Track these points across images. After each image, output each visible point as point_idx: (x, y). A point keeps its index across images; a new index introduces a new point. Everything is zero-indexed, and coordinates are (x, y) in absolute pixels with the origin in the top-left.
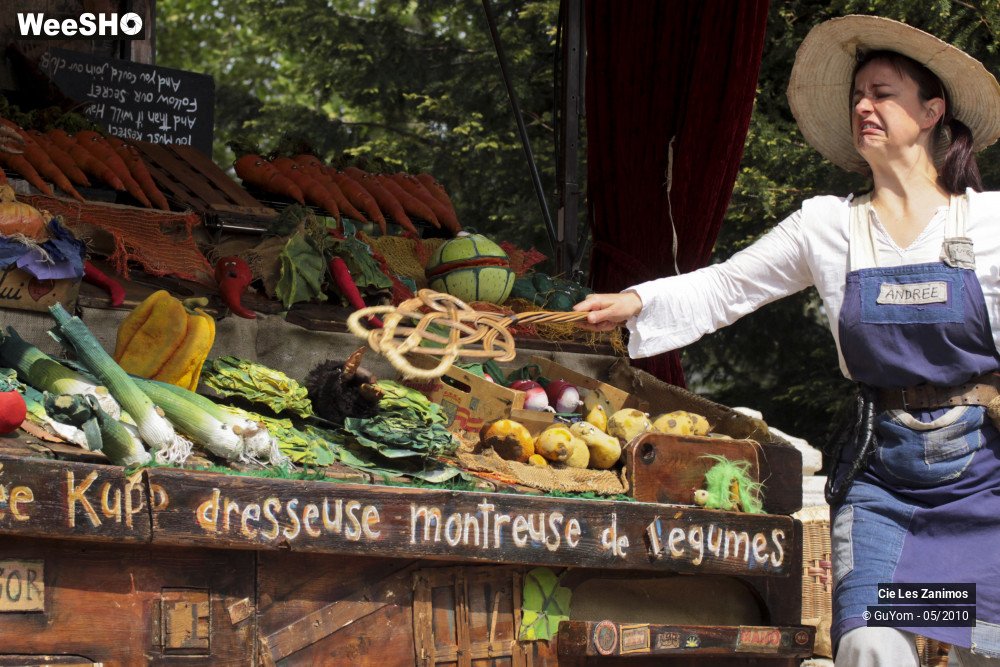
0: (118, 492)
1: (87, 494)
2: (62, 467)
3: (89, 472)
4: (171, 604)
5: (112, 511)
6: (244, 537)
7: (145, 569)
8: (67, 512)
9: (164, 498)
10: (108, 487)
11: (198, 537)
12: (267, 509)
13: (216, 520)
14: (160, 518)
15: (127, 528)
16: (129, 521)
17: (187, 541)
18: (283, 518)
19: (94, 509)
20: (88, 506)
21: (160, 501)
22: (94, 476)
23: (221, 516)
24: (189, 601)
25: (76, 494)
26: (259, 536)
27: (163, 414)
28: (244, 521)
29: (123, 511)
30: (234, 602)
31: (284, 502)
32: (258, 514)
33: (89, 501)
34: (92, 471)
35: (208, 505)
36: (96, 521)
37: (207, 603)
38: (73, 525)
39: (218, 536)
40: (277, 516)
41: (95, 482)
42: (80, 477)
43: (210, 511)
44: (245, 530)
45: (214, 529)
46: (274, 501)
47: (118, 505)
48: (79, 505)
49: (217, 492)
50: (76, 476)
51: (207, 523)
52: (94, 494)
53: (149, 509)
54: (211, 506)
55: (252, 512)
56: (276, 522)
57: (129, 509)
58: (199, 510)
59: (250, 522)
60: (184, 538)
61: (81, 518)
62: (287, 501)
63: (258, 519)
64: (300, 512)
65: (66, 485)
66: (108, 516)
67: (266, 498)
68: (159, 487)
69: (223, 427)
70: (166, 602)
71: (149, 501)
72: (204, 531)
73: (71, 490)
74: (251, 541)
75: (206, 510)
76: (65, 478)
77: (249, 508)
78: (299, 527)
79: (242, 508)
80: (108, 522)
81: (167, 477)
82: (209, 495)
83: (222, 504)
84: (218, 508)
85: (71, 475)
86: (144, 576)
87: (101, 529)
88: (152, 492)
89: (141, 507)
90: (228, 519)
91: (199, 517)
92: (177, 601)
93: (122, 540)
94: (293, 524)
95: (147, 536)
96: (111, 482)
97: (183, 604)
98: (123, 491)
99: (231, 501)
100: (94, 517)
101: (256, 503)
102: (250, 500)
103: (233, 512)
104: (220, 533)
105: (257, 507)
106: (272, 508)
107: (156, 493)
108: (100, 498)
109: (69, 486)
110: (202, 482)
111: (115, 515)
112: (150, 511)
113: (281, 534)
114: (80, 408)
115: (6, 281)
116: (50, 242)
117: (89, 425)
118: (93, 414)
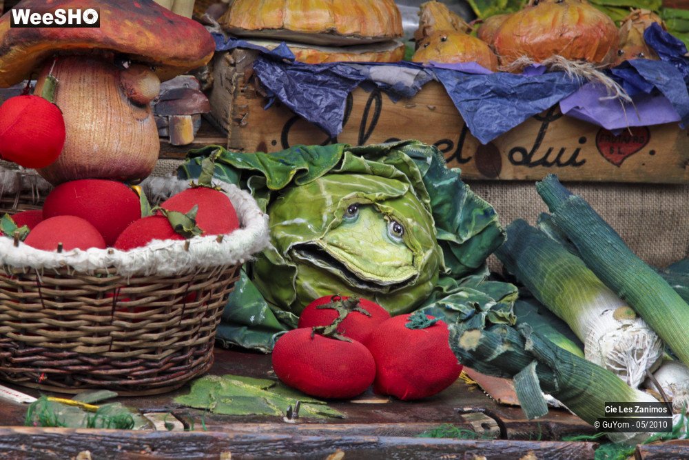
2: (462, 450)
34: (525, 453)
114: (501, 349)
115: (549, 135)
116: (626, 65)
117: (523, 376)
118: (530, 357)
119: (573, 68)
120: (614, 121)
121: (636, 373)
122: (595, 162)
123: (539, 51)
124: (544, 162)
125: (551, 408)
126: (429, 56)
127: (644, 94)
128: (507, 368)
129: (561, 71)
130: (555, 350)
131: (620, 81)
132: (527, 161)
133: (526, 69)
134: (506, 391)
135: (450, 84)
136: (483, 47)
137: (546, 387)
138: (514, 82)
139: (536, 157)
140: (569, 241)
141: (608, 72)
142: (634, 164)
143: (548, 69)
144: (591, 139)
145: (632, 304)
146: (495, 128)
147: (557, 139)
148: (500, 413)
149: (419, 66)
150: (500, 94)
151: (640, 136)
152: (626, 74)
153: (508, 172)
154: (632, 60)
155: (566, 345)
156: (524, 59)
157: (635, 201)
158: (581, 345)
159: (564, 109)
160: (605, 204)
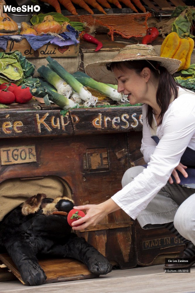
0: (58, 119)
1: (45, 121)
2: (33, 113)
3: (45, 113)
4: (91, 154)
5: (56, 126)
6: (114, 129)
7: (78, 143)
8: (37, 128)
9: (77, 119)
10: (54, 117)
11: (93, 131)
12: (123, 118)
13: (101, 124)
14: (76, 126)
15: (63, 131)
16: (64, 128)
17: (90, 132)
18: (131, 121)
19: (49, 126)
20: (46, 125)
21: (76, 120)
22: (47, 115)
23: (103, 122)
24: (99, 153)
25: (40, 121)
26: (120, 128)
27: (87, 89)
28: (113, 123)
29: (61, 125)
30: (118, 151)
31: (130, 115)
32: (119, 120)
33: (46, 123)
34: (46, 113)
35: (97, 119)
36: (49, 130)
37: (107, 152)
38: (40, 132)
39: (102, 129)
40: (128, 120)
41: (48, 116)
42: (41, 116)
43: (98, 121)
44: (114, 126)
45: (100, 127)
46: (126, 115)
47: (58, 123)
48: (42, 125)
49: (101, 114)
50: (40, 115)
51: (97, 126)
52: (48, 120)
53: (71, 123)
54: (98, 120)
55: (117, 120)
56: (127, 122)
57: (63, 124)
58: (93, 122)
59: (115, 123)
60: (89, 132)
61: (43, 129)
62: (132, 114)
63: (119, 122)
64: (138, 118)
65: (36, 119)
66: (54, 127)
67: (122, 114)
68: (75, 116)
69: (114, 91)
70: (88, 154)
71: (71, 121)
72: (96, 129)
73: (38, 120)
74: (117, 130)
75: (96, 121)
76: (36, 116)
77: (115, 118)
78: (138, 123)
79: (112, 119)
80: (54, 130)
81: (78, 112)
82: (97, 116)
83: (103, 118)
84: (101, 120)
85: (38, 115)
86: (78, 146)
87: (52, 132)
88: (72, 117)
89: (68, 123)
90: (106, 123)
91: (93, 124)
92: (93, 153)
93: (61, 135)
94: (135, 122)
95: (71, 133)
96: (54, 116)
97: (96, 154)
98: (60, 118)
99: (107, 117)
100: (49, 129)
101: (118, 116)
102: (115, 116)
103: (108, 120)
104: (103, 128)
105: (118, 118)
106: (125, 117)
107: (73, 118)
108: (51, 122)
109: (37, 119)
110: (93, 112)
111: (57, 127)
112: (72, 124)
113: (130, 126)
114: (40, 92)
115: (48, 48)
116: (63, 33)
117: (45, 97)
118: (47, 93)
119: (52, 34)
120: (61, 44)
121: (68, 96)
122: (58, 53)
123: (46, 31)
124: (48, 53)
125: (51, 103)
126: (23, 33)
127: (67, 39)
128: (42, 96)
129: (50, 35)
130: (52, 92)
131: (62, 36)
132: (44, 53)
133: (43, 35)
134: (42, 101)
135: (28, 39)
136: (34, 31)
137: (50, 99)
138: (41, 38)
139: (46, 53)
140: (54, 69)
141: (60, 35)
142: (66, 53)
143: (47, 35)
144: (57, 48)
145: (67, 82)
146: (37, 47)
147: (50, 49)
148: (41, 105)
149: (21, 35)
150: (38, 40)
151: (67, 47)
152: (63, 35)
153: (40, 56)
154: (65, 32)
155: (54, 91)
156: (43, 33)
157: (66, 61)
158: (57, 90)
159: (51, 43)
160: (61, 62)
